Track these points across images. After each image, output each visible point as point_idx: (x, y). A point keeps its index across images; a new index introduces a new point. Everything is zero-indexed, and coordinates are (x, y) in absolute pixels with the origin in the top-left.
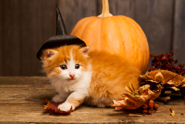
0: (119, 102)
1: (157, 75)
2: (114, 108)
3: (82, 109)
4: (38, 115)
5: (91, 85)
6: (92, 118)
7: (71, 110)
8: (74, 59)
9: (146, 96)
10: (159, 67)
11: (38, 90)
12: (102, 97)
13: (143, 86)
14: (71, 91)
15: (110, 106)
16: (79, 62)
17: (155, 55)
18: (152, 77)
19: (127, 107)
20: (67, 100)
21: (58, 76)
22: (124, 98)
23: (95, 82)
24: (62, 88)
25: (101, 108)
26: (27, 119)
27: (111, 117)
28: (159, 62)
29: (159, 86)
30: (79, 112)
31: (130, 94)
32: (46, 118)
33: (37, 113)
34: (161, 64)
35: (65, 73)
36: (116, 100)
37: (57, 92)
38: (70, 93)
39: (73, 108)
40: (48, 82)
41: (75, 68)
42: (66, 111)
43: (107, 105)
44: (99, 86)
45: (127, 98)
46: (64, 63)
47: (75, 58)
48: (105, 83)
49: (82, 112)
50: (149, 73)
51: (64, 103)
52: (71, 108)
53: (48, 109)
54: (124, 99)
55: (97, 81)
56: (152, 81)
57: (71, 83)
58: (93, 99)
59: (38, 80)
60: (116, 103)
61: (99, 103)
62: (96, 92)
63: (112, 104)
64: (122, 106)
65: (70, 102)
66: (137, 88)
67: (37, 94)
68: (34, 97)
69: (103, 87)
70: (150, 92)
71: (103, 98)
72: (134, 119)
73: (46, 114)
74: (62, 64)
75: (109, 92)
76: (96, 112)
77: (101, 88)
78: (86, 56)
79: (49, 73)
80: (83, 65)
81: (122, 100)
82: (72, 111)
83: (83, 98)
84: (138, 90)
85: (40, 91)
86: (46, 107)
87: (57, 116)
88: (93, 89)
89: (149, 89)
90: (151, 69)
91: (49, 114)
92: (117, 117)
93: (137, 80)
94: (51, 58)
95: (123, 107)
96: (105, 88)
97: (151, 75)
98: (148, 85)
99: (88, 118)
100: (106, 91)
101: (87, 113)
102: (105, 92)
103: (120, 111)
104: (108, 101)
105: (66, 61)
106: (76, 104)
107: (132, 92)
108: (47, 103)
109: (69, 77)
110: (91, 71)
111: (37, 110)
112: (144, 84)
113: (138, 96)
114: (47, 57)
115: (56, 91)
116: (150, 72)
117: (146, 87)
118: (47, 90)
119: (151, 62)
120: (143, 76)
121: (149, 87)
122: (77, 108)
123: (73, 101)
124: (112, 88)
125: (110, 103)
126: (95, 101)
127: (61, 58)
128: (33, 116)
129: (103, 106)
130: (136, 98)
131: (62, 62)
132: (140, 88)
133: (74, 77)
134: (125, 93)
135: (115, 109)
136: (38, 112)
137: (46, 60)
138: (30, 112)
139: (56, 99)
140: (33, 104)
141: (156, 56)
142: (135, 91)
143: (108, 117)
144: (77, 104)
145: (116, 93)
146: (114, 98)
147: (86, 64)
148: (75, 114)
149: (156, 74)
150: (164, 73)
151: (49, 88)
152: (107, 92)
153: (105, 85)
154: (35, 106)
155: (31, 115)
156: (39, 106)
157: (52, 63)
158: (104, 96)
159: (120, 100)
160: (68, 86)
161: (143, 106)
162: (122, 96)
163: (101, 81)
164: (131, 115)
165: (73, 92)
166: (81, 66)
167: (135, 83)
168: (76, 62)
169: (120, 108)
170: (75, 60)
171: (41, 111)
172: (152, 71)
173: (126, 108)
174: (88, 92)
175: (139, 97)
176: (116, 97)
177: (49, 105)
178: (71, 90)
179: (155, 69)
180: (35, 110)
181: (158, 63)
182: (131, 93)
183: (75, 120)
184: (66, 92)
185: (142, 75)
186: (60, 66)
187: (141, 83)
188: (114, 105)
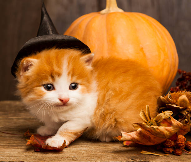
0: (129, 135)
1: (181, 98)
2: (122, 142)
3: (79, 144)
4: (19, 152)
5: (96, 112)
6: (91, 156)
7: (64, 146)
8: (69, 74)
9: (170, 128)
10: (184, 88)
11: (12, 119)
12: (108, 127)
13: (162, 112)
14: (64, 121)
15: (117, 139)
16: (77, 79)
17: (184, 72)
18: (175, 101)
19: (139, 141)
20: (58, 132)
21: (39, 99)
22: (136, 128)
23: (102, 108)
24: (49, 118)
25: (105, 142)
26: (4, 158)
27: (117, 155)
28: (187, 81)
29: (186, 113)
30: (74, 149)
31: (144, 123)
32: (31, 156)
33: (18, 150)
34: (189, 84)
35: (52, 97)
36: (126, 132)
37: (42, 122)
38: (61, 123)
39: (67, 143)
40: (24, 109)
41: (70, 89)
42: (57, 147)
43: (113, 138)
44: (107, 112)
45: (139, 129)
46: (50, 80)
47: (71, 72)
48: (114, 107)
49: (78, 149)
50: (171, 94)
51: (54, 137)
52: (64, 143)
53: (33, 144)
54: (136, 131)
55: (104, 105)
56: (174, 106)
57: (63, 110)
58: (96, 131)
59: (10, 106)
60: (126, 136)
61: (103, 135)
62: (101, 121)
63: (120, 137)
64: (133, 140)
65: (62, 135)
66: (154, 115)
67: (12, 125)
68: (9, 128)
69: (111, 113)
70: (175, 122)
71: (109, 129)
72: (149, 159)
73: (29, 151)
74: (45, 82)
75: (117, 120)
76: (97, 148)
77: (109, 115)
78: (89, 67)
79: (26, 96)
80: (85, 83)
81: (134, 131)
82: (66, 148)
83: (83, 130)
84: (155, 119)
85: (15, 120)
86: (29, 142)
87: (44, 154)
88: (99, 117)
89: (172, 118)
90: (174, 90)
91: (34, 150)
92: (125, 155)
93: (156, 103)
94: (29, 73)
95: (134, 142)
96: (114, 114)
97: (173, 98)
98: (169, 111)
99: (86, 157)
100: (114, 118)
101: (86, 150)
102: (113, 120)
103: (130, 146)
104: (114, 133)
105: (53, 77)
106: (71, 137)
107: (147, 120)
108: (30, 137)
109: (58, 101)
110: (97, 91)
111: (17, 146)
112: (164, 110)
113: (155, 127)
114: (24, 71)
115: (40, 121)
116: (173, 94)
117: (166, 114)
118: (25, 119)
119: (176, 81)
120: (163, 98)
121: (172, 114)
122: (72, 143)
123: (67, 134)
124: (122, 114)
125: (117, 136)
126: (98, 133)
127: (45, 71)
128: (13, 154)
129: (107, 140)
130: (152, 129)
131: (46, 78)
132: (157, 116)
133: (68, 102)
134: (138, 122)
135: (123, 144)
136: (19, 148)
137: (22, 77)
138: (7, 148)
139: (42, 131)
140: (9, 137)
141: (185, 74)
142: (152, 119)
143: (113, 154)
144: (73, 138)
145: (126, 122)
146: (124, 128)
147: (89, 82)
148: (69, 151)
149: (179, 97)
150: (189, 96)
151: (28, 117)
152: (115, 120)
153: (114, 111)
154: (14, 140)
155: (9, 153)
156: (19, 140)
157: (30, 80)
158: (110, 125)
159: (131, 132)
160: (57, 114)
161: (165, 141)
162: (133, 125)
163: (109, 105)
164: (144, 152)
165: (66, 122)
166: (81, 84)
167: (153, 108)
168: (72, 79)
169: (130, 143)
170: (70, 76)
171: (23, 147)
172: (174, 92)
173: (138, 143)
174: (91, 121)
175: (157, 128)
176: (125, 127)
177: (34, 140)
178: (63, 119)
179: (179, 90)
180: (15, 146)
181: (185, 83)
182: (146, 123)
183: (69, 159)
184: (56, 123)
185: (163, 96)
186: (44, 85)
187: (161, 108)
188: (122, 139)
